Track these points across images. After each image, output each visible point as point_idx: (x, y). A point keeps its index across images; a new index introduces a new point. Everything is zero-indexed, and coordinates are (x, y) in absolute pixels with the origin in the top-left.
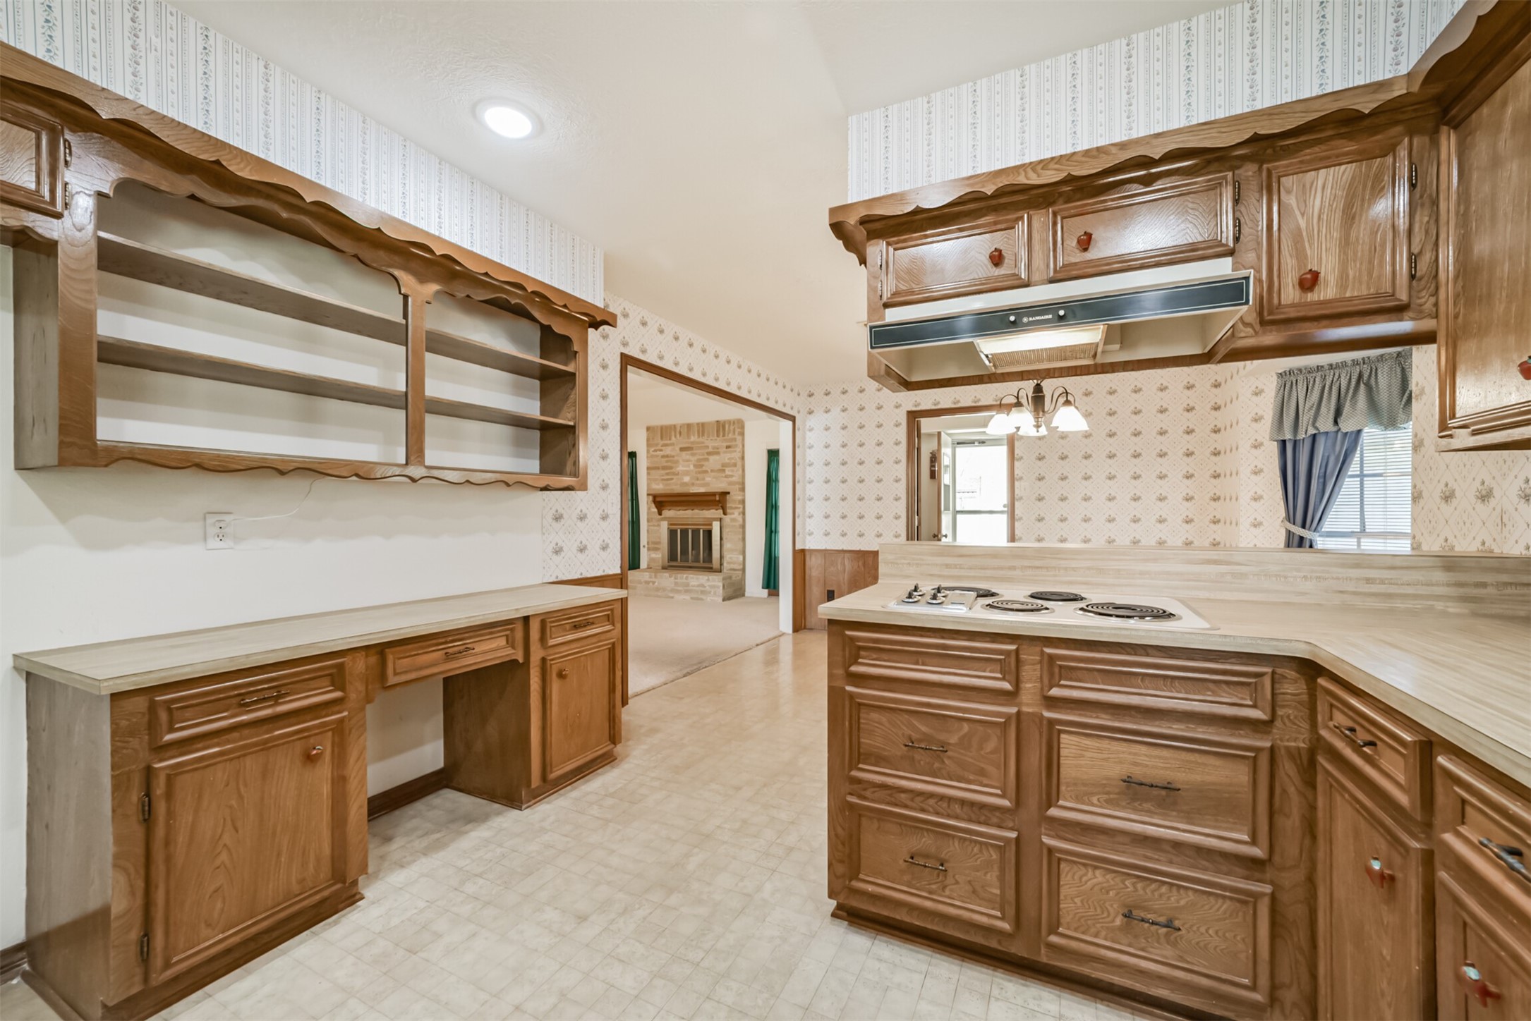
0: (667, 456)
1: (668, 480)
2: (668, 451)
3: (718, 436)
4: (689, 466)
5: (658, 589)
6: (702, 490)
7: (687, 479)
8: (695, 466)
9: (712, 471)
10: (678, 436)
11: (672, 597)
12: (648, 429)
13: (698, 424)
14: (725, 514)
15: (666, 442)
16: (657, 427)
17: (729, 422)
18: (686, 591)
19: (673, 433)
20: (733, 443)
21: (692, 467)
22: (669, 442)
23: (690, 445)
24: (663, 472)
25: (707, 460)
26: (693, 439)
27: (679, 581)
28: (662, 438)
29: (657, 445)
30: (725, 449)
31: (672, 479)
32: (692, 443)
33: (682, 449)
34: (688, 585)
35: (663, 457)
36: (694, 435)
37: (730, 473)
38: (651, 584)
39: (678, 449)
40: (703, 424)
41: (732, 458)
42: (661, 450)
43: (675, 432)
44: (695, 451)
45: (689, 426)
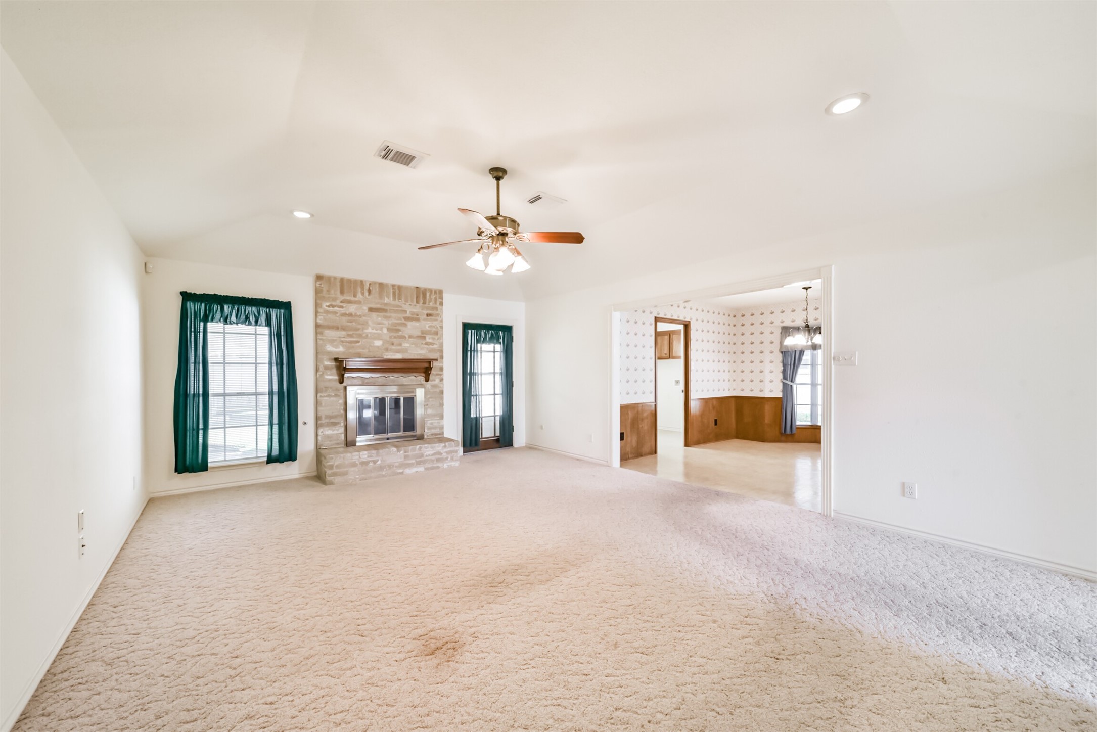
0: (351, 315)
1: (351, 342)
2: (352, 309)
3: (417, 302)
4: (381, 329)
5: (381, 468)
6: (399, 356)
7: (378, 343)
8: (388, 329)
9: (410, 337)
10: (367, 294)
11: (402, 473)
12: (319, 278)
13: (393, 286)
14: (427, 380)
15: (348, 298)
16: (335, 278)
17: (431, 291)
18: (419, 463)
19: (359, 290)
20: (434, 312)
21: (385, 330)
22: (353, 299)
23: (383, 307)
24: (343, 333)
25: (405, 325)
26: (386, 300)
27: (410, 454)
28: (342, 292)
29: (335, 299)
30: (425, 317)
31: (359, 342)
32: (386, 304)
33: (371, 310)
34: (422, 456)
35: (344, 315)
36: (388, 298)
37: (431, 341)
38: (371, 464)
39: (365, 308)
40: (400, 287)
41: (434, 327)
42: (342, 307)
43: (363, 288)
44: (388, 314)
45: (381, 285)
